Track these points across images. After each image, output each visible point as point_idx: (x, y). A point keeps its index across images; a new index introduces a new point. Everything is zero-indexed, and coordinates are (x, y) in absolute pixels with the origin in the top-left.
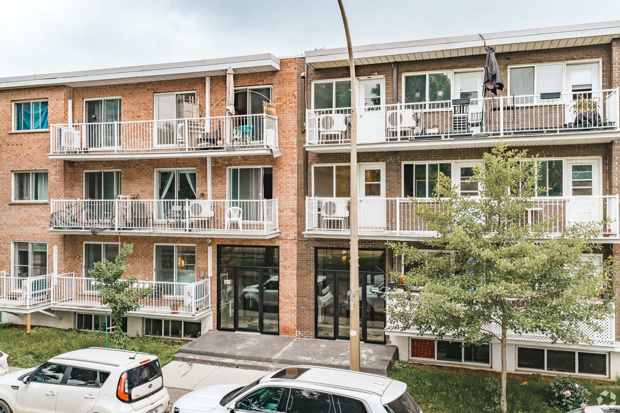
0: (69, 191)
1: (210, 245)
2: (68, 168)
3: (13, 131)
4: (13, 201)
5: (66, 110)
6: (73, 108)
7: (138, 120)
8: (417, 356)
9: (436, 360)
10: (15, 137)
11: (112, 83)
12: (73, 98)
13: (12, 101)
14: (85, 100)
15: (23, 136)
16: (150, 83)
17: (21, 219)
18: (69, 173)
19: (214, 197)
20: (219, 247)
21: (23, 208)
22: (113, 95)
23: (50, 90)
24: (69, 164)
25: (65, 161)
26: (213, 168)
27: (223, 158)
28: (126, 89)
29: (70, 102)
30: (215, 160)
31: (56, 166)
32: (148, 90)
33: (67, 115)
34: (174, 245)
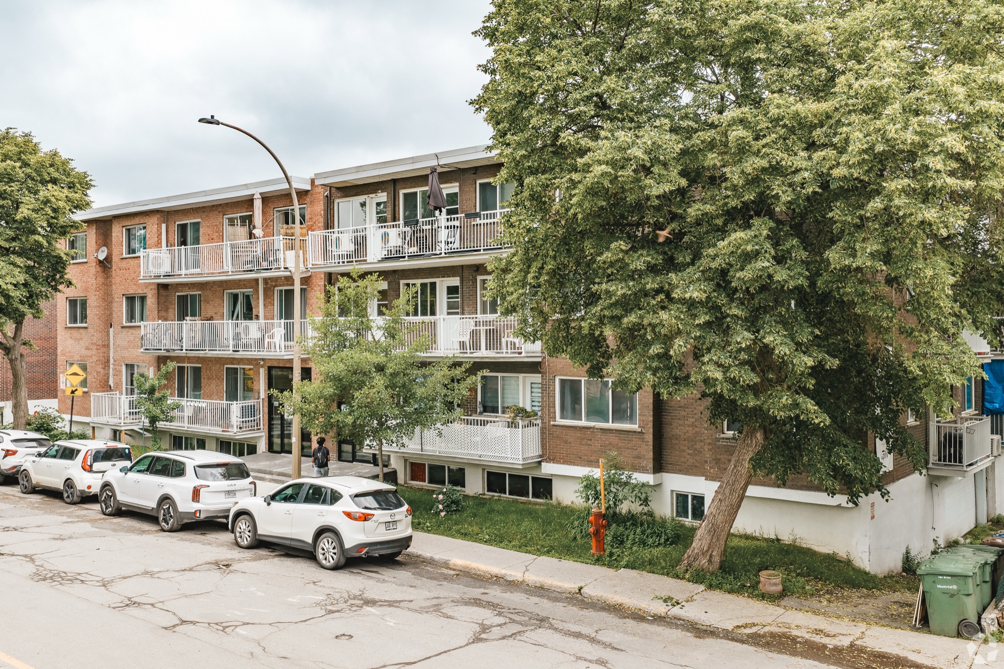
0: (163, 314)
1: (262, 367)
2: (162, 291)
3: (124, 256)
4: (125, 324)
5: (160, 235)
6: (167, 232)
7: (212, 243)
8: (414, 480)
9: (426, 484)
10: (125, 262)
11: (194, 206)
12: (167, 221)
13: (123, 227)
14: (177, 223)
15: (130, 260)
16: (220, 205)
17: (129, 341)
18: (162, 295)
19: (266, 318)
20: (270, 369)
21: (131, 331)
22: (195, 218)
23: (148, 215)
24: (163, 288)
25: (159, 285)
26: (265, 289)
27: (271, 279)
28: (204, 212)
29: (164, 226)
30: (266, 280)
31: (151, 289)
32: (219, 212)
33: (161, 239)
34: (238, 366)
